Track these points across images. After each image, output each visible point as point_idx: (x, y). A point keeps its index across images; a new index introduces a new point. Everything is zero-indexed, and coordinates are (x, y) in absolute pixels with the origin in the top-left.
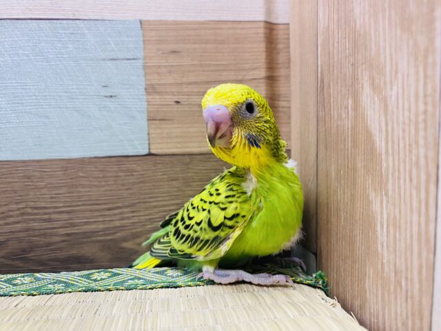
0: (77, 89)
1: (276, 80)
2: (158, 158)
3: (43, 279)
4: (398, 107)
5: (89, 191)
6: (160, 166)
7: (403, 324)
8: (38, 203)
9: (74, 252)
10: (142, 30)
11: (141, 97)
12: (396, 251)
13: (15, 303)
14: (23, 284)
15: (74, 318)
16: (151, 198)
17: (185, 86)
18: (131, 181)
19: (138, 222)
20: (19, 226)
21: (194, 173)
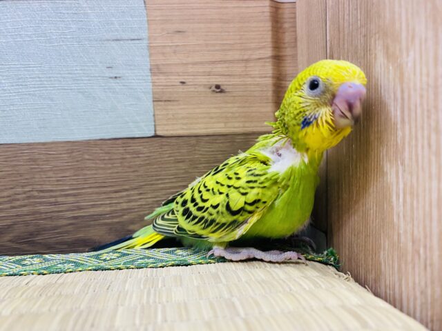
0: (81, 70)
1: (283, 60)
2: (164, 140)
3: (52, 260)
4: (415, 74)
5: (96, 174)
6: (166, 148)
7: (422, 293)
8: (44, 186)
9: (81, 235)
10: (146, 9)
11: (146, 78)
12: (413, 221)
13: (26, 281)
14: (32, 264)
15: (87, 293)
16: (158, 180)
17: (191, 66)
18: (138, 163)
19: (145, 205)
20: (25, 209)
21: (201, 154)
